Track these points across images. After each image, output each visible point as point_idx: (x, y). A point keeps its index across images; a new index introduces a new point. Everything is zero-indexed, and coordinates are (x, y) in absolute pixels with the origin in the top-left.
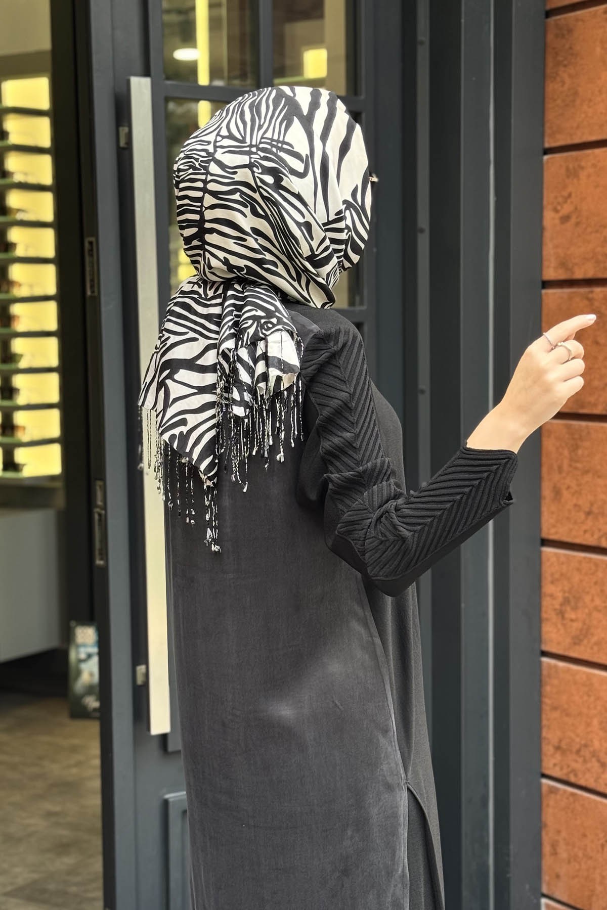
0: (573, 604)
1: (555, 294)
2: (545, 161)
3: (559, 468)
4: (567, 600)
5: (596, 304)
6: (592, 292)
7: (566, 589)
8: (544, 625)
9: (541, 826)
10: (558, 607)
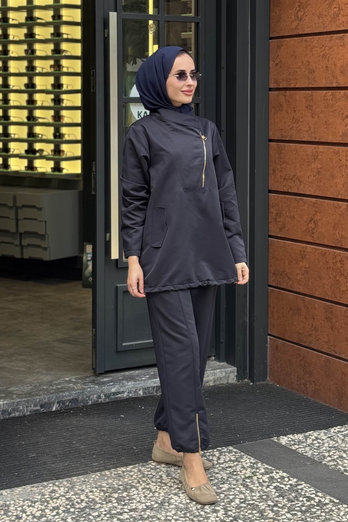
0: (279, 215)
2: (270, 42)
3: (275, 161)
4: (277, 214)
5: (287, 97)
6: (286, 93)
7: (277, 209)
8: (269, 225)
9: (268, 306)
10: (274, 217)
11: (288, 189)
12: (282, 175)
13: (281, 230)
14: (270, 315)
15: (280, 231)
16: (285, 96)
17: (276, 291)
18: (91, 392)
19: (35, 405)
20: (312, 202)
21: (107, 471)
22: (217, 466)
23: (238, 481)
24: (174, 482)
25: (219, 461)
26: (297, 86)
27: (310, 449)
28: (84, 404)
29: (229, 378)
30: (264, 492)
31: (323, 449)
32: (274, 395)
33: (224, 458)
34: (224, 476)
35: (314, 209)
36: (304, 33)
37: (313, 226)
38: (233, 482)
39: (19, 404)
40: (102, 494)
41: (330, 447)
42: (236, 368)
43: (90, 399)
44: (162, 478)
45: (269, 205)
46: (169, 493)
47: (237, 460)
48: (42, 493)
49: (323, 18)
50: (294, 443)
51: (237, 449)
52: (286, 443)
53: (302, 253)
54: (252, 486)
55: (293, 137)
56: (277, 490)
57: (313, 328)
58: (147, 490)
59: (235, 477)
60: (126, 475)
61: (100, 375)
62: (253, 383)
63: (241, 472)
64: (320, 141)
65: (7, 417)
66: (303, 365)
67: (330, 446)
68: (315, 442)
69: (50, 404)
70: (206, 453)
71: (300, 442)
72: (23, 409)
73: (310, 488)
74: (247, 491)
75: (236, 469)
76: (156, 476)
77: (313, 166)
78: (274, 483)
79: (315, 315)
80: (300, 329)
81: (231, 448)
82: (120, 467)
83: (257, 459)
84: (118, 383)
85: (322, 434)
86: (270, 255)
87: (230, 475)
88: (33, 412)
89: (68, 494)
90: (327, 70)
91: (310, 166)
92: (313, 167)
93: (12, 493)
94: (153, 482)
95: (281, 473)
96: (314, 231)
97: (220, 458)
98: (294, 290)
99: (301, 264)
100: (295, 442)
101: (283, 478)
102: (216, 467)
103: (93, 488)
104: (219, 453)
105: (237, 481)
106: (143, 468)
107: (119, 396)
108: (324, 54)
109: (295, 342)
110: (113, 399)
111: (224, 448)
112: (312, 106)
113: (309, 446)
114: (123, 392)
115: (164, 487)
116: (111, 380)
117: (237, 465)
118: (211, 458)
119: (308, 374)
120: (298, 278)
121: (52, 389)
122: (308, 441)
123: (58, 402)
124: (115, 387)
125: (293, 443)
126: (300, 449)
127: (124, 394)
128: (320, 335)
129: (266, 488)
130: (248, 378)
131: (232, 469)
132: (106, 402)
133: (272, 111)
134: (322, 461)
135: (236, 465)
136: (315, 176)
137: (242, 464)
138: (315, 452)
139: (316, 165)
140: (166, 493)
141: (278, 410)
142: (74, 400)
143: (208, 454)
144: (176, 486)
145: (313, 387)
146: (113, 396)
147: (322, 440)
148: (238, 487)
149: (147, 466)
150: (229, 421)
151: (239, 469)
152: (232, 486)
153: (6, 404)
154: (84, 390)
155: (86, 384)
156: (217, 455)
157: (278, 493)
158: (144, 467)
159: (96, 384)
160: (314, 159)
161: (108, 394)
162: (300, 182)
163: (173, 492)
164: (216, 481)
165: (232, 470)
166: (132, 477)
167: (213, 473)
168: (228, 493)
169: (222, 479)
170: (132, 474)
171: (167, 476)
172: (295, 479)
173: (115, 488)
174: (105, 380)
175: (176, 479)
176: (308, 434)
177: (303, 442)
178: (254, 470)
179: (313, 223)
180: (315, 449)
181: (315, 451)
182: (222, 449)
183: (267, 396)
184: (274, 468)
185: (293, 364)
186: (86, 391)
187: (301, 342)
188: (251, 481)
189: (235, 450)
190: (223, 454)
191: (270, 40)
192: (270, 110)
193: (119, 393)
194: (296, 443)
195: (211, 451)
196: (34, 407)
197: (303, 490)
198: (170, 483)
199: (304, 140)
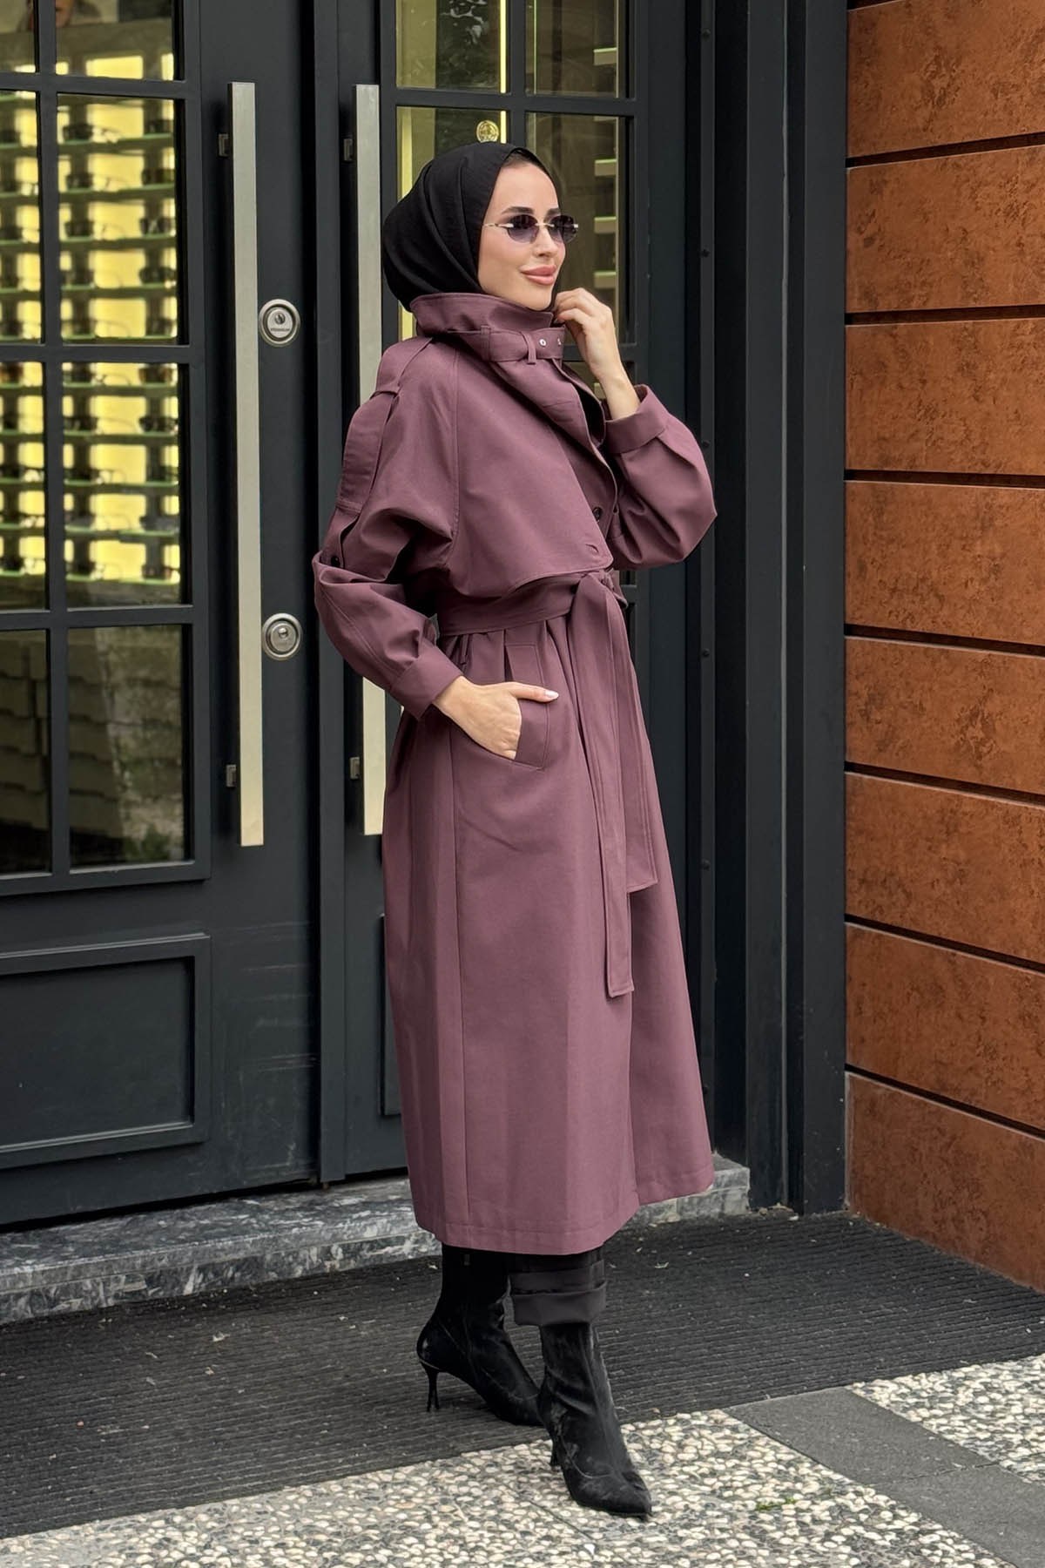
0: (878, 702)
1: (860, 329)
2: (848, 173)
3: (864, 537)
4: (871, 699)
5: (901, 341)
6: (896, 327)
7: (871, 684)
8: (848, 731)
9: (845, 980)
10: (864, 707)
11: (904, 621)
12: (885, 579)
13: (882, 747)
14: (851, 1007)
15: (880, 750)
16: (894, 336)
17: (870, 933)
18: (301, 1239)
19: (131, 1278)
20: (975, 661)
21: (334, 1482)
22: (675, 1470)
23: (736, 1518)
24: (536, 1521)
25: (681, 1456)
26: (930, 306)
27: (964, 1421)
28: (279, 1274)
29: (727, 1198)
30: (816, 1554)
31: (1005, 1421)
32: (863, 1254)
33: (696, 1447)
34: (693, 1503)
35: (981, 680)
36: (950, 143)
37: (981, 735)
38: (719, 1520)
39: (80, 1274)
40: (313, 1554)
41: (1027, 1417)
42: (747, 1171)
43: (299, 1260)
44: (499, 1507)
45: (848, 670)
46: (520, 1554)
47: (736, 1453)
48: (131, 1548)
49: (1007, 94)
50: (917, 1403)
51: (739, 1420)
52: (892, 1402)
53: (946, 819)
54: (778, 1535)
55: (917, 463)
56: (854, 1549)
57: (982, 1048)
58: (453, 1544)
59: (726, 1506)
60: (393, 1494)
61: (333, 1189)
62: (801, 1213)
63: (747, 1491)
64: (999, 473)
65: (46, 1312)
66: (951, 1161)
67: (1028, 1411)
68: (982, 1399)
69: (175, 1275)
70: (644, 1429)
71: (935, 1399)
72: (94, 1289)
73: (956, 1542)
74: (761, 1551)
75: (732, 1481)
76: (484, 1501)
77: (979, 549)
78: (847, 1524)
79: (986, 1008)
80: (942, 1052)
81: (719, 1415)
82: (375, 1471)
83: (798, 1451)
84: (385, 1214)
85: (1006, 1375)
86: (851, 824)
87: (713, 1500)
88: (122, 1298)
89: (208, 1552)
90: (1022, 253)
91: (969, 551)
92: (978, 553)
93: (39, 1546)
94: (472, 1518)
95: (871, 1495)
96: (985, 750)
97: (686, 1445)
98: (924, 932)
99: (944, 851)
100: (919, 1397)
101: (875, 1509)
102: (671, 1473)
103: (286, 1533)
104: (683, 1431)
105: (733, 1517)
106: (446, 1474)
107: (386, 1253)
108: (1011, 206)
109: (927, 1089)
110: (369, 1260)
111: (698, 1413)
112: (975, 367)
113: (963, 1410)
114: (401, 1240)
115: (504, 1535)
116: (364, 1203)
117: (736, 1467)
118: (656, 1445)
119: (966, 1190)
120: (936, 893)
121: (184, 1230)
122: (960, 1395)
123: (201, 1270)
124: (375, 1223)
125: (912, 1401)
126: (934, 1422)
127: (402, 1244)
128: (1002, 1070)
129: (822, 1542)
130: (785, 1200)
131: (719, 1481)
132: (347, 1268)
133: (855, 384)
134: (1001, 1458)
135: (733, 1467)
136: (984, 581)
137: (750, 1467)
138: (979, 1430)
139: (988, 548)
140: (509, 1552)
141: (874, 1298)
142: (251, 1264)
143: (648, 1432)
144: (544, 1532)
145: (981, 1229)
146: (368, 1251)
147: (1003, 1395)
148: (734, 1538)
149: (458, 1469)
150: (720, 1332)
151: (742, 1482)
152: (717, 1532)
153: (43, 1272)
154: (282, 1230)
155: (287, 1214)
156: (676, 1438)
157: (856, 1556)
158: (449, 1471)
159: (317, 1215)
160: (983, 528)
161: (352, 1247)
162: (941, 599)
163: (533, 1550)
164: (668, 1516)
165: (721, 1484)
166: (411, 1502)
167: (659, 1491)
168: (702, 1555)
169: (688, 1512)
170: (410, 1491)
171: (518, 1499)
172: (914, 1514)
173: (355, 1534)
174: (347, 1201)
175: (543, 1508)
176: (963, 1375)
177: (943, 1400)
178: (787, 1484)
179: (979, 725)
180: (980, 1420)
181: (980, 1426)
182: (693, 1418)
183: (840, 1254)
184: (851, 1478)
185: (920, 1160)
186: (286, 1236)
187: (946, 1090)
188: (775, 1518)
189: (732, 1422)
190: (695, 1433)
191: (848, 165)
192: (848, 379)
193: (387, 1242)
194: (922, 1400)
195: (658, 1422)
196: (127, 1282)
197: (937, 1548)
198: (525, 1522)
199: (951, 470)
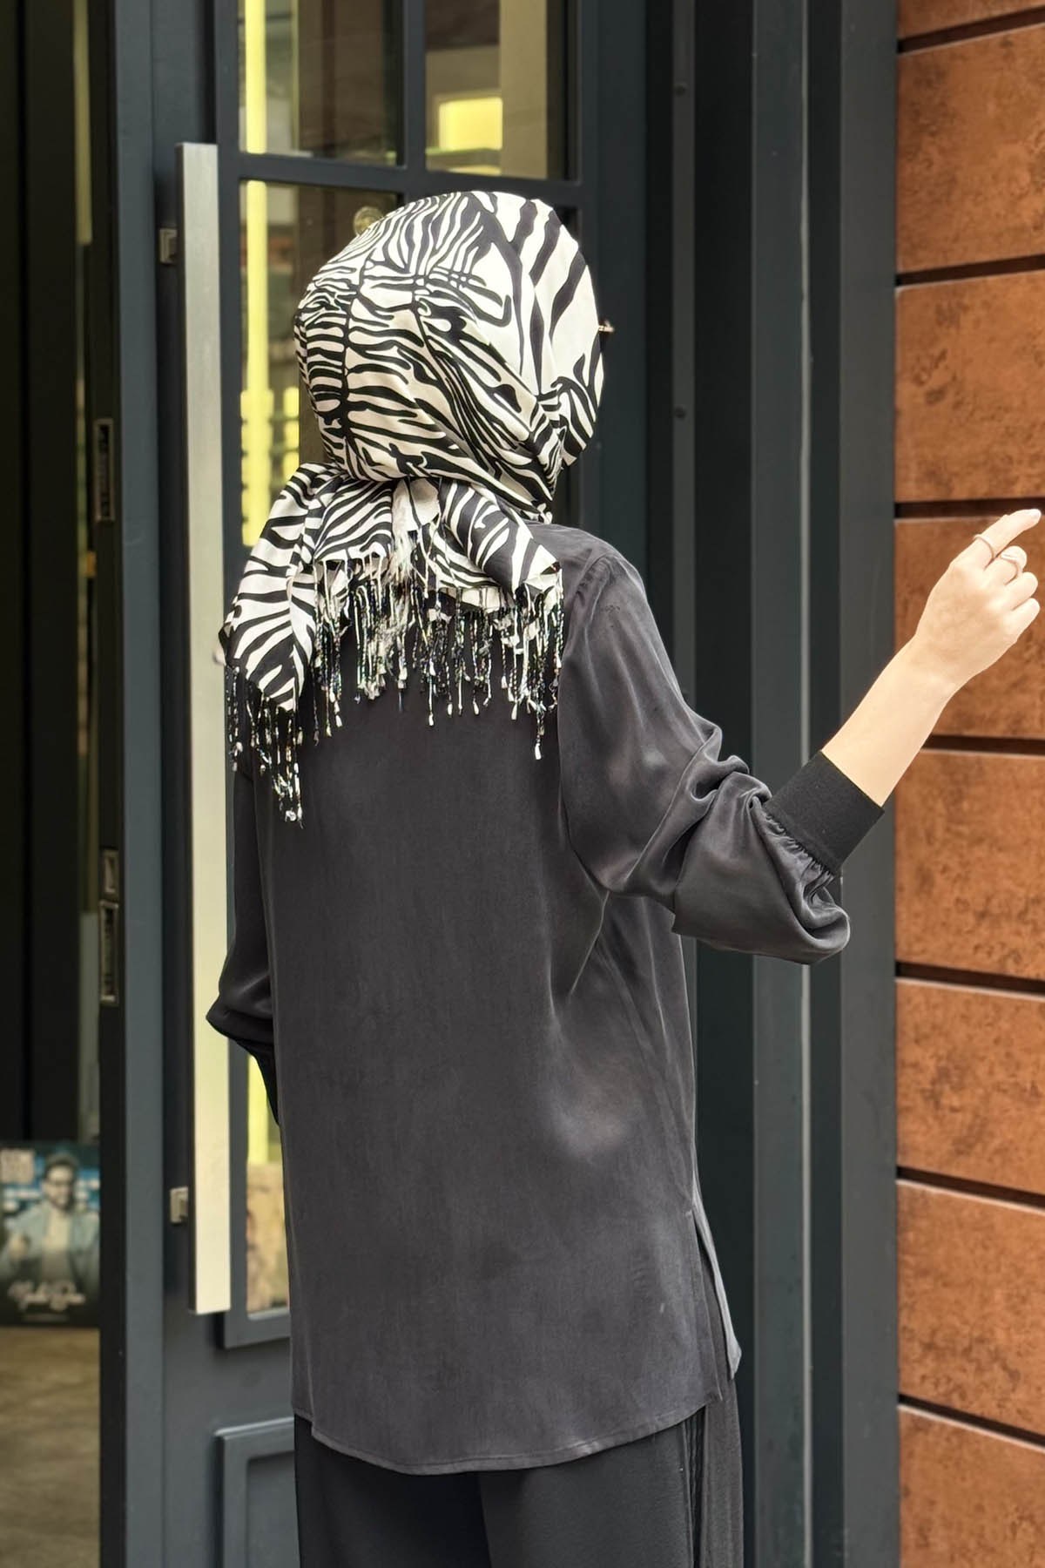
0: (955, 1079)
1: (918, 525)
2: (897, 295)
3: (928, 834)
4: (942, 1074)
7: (942, 1052)
8: (900, 1120)
10: (926, 1086)
11: (1002, 961)
13: (963, 1147)
14: (910, 1535)
15: (959, 1153)
17: (943, 1426)
86: (907, 1258)
98: (1042, 1432)
133: (912, 607)
192: (899, 599)
